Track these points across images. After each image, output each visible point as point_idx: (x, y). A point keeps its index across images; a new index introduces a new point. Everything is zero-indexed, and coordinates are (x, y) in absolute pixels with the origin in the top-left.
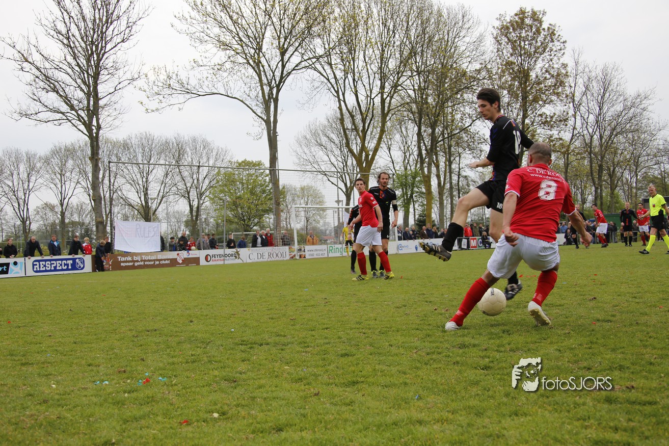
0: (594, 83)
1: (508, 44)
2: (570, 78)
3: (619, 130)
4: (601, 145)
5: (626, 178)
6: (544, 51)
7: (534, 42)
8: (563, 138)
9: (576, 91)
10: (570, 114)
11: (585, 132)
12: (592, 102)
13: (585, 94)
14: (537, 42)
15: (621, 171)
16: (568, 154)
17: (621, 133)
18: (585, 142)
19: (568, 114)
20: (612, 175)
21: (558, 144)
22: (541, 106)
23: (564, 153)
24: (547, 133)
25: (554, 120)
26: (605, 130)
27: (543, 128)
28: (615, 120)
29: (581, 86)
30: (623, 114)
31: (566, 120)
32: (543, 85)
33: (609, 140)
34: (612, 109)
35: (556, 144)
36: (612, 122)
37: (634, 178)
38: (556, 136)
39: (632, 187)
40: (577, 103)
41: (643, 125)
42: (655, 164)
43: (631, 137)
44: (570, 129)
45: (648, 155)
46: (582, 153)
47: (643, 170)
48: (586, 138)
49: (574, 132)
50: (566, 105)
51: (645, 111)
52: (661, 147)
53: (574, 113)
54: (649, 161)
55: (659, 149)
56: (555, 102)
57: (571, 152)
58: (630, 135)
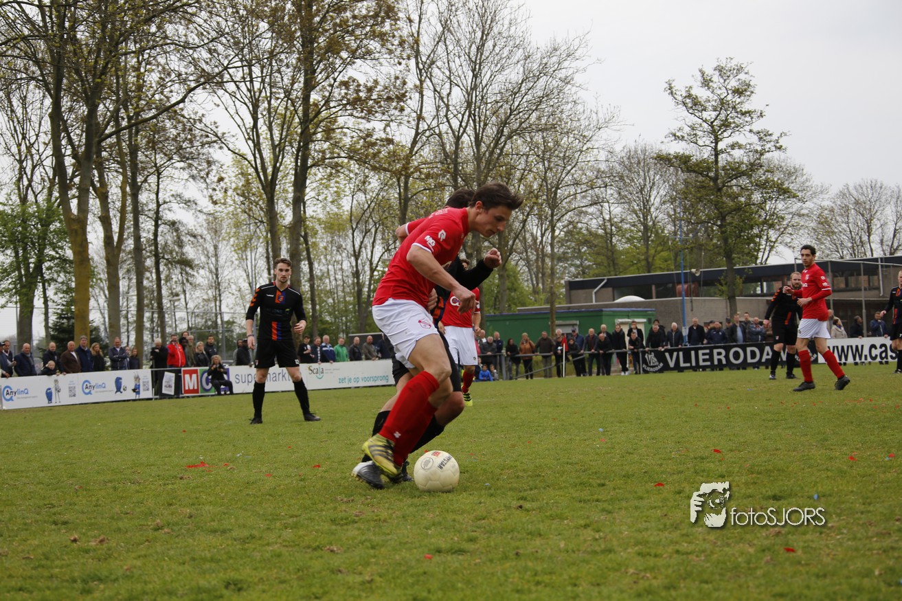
0: (462, 17)
3: (516, 126)
4: (478, 158)
5: (532, 234)
8: (396, 139)
9: (422, 31)
10: (410, 85)
11: (444, 127)
12: (457, 59)
13: (441, 39)
15: (521, 217)
16: (407, 177)
17: (519, 132)
18: (444, 149)
19: (404, 83)
21: (384, 153)
22: (346, 63)
23: (397, 174)
24: (361, 127)
25: (374, 96)
26: (486, 125)
27: (351, 115)
28: (507, 102)
29: (434, 20)
30: (523, 90)
31: (401, 97)
32: (349, 14)
33: (495, 147)
34: (500, 78)
35: (379, 152)
36: (501, 106)
37: (548, 235)
38: (379, 134)
39: (544, 255)
40: (424, 59)
41: (564, 116)
42: (591, 205)
43: (541, 141)
44: (411, 119)
45: (577, 183)
46: (438, 176)
47: (567, 217)
48: (445, 141)
49: (420, 126)
50: (400, 64)
51: (569, 86)
52: (603, 167)
53: (418, 83)
54: (579, 197)
55: (599, 171)
56: (377, 55)
57: (412, 173)
58: (538, 138)
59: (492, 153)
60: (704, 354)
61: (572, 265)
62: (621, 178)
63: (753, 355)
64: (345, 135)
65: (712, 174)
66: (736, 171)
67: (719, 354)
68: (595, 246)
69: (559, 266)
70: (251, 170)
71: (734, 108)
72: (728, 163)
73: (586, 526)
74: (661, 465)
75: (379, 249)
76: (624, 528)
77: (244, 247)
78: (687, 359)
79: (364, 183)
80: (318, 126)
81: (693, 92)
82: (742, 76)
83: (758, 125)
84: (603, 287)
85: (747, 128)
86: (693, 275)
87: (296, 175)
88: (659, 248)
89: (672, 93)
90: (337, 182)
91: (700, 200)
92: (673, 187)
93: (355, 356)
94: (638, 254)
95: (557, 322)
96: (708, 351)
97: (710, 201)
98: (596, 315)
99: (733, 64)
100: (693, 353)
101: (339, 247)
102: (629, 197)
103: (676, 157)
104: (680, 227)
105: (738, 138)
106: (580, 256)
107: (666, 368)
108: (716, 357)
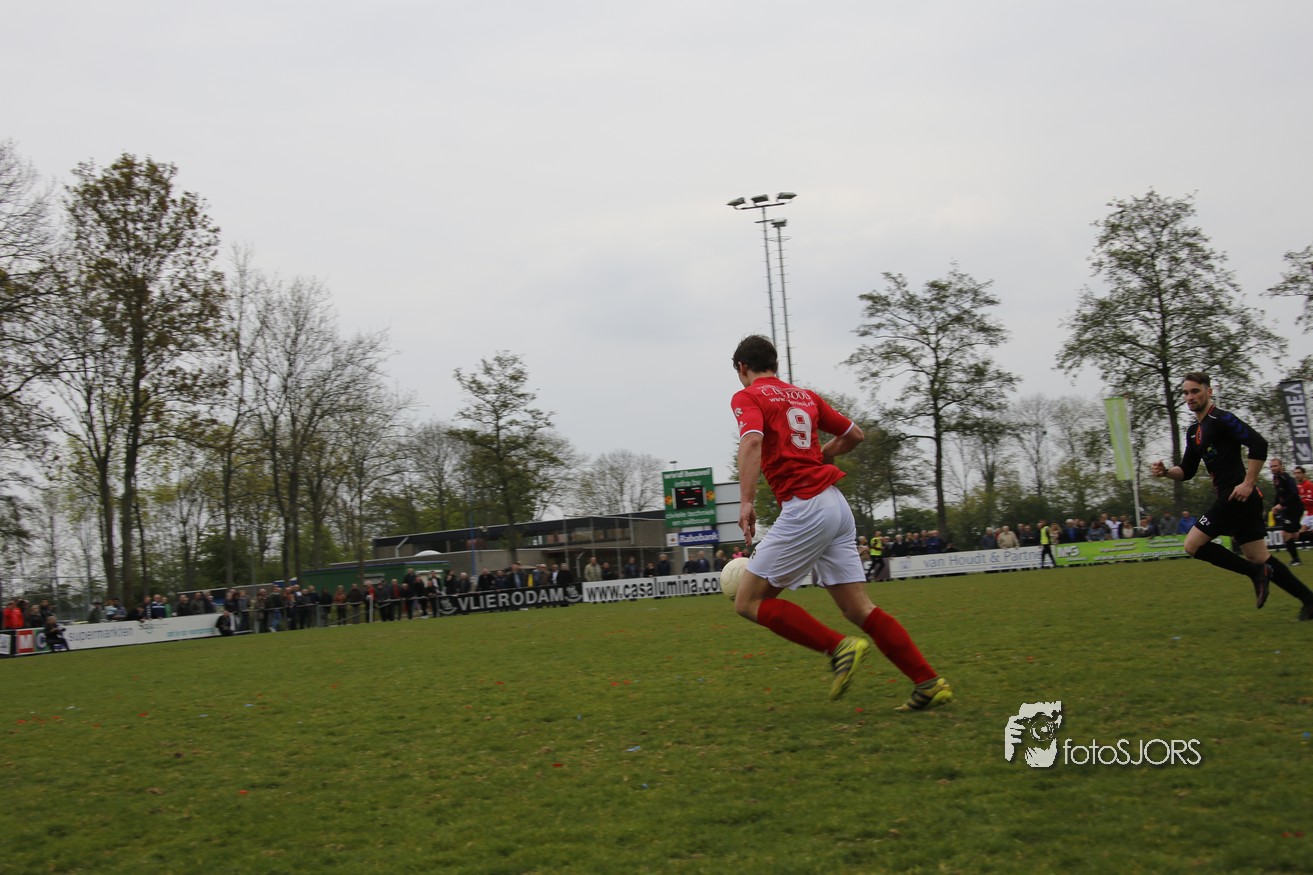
0: (278, 314)
1: (99, 225)
2: (230, 302)
3: (326, 407)
4: (294, 435)
5: (342, 499)
6: (176, 244)
7: (154, 225)
8: (220, 419)
9: (243, 327)
10: (232, 373)
11: (263, 409)
12: (274, 350)
13: (259, 333)
14: (160, 225)
15: (333, 485)
16: (230, 452)
17: (331, 412)
18: (263, 428)
19: (227, 371)
20: (316, 493)
21: (209, 432)
22: (173, 355)
23: (220, 450)
24: (188, 409)
25: (199, 383)
26: (300, 406)
27: (178, 399)
28: (319, 387)
29: (253, 318)
30: (333, 376)
31: (224, 384)
32: (175, 313)
33: (309, 425)
34: (313, 366)
35: (204, 431)
36: (313, 391)
37: (357, 500)
38: (204, 416)
39: (354, 517)
40: (244, 350)
41: (369, 399)
42: (394, 474)
43: (349, 420)
44: (233, 402)
45: (381, 455)
46: (257, 451)
47: (372, 484)
48: (265, 421)
49: (241, 408)
50: (222, 355)
51: (373, 374)
52: (403, 441)
53: (239, 371)
54: (383, 467)
55: (400, 444)
56: (202, 348)
57: (235, 449)
58: (347, 417)
59: (306, 430)
60: (491, 598)
61: (377, 525)
62: (419, 450)
63: (531, 599)
64: (173, 416)
65: (495, 446)
66: (514, 444)
67: (504, 597)
68: (398, 508)
69: (367, 527)
70: (85, 450)
71: (511, 391)
72: (508, 437)
73: (386, 755)
74: (452, 697)
75: (205, 517)
76: (419, 755)
77: (79, 517)
78: (477, 603)
79: (190, 458)
80: (147, 409)
81: (477, 378)
82: (517, 365)
83: (531, 406)
84: (405, 543)
85: (523, 408)
86: (480, 530)
87: (127, 453)
88: (452, 509)
89: (459, 379)
90: (166, 458)
91: (485, 468)
92: (463, 457)
93: (184, 610)
94: (435, 514)
95: (366, 575)
96: (493, 596)
97: (494, 469)
98: (398, 567)
99: (509, 356)
100: (481, 597)
101: (168, 515)
102: (426, 466)
103: (464, 432)
104: (470, 491)
105: (517, 416)
106: (385, 517)
107: (459, 611)
108: (501, 600)
